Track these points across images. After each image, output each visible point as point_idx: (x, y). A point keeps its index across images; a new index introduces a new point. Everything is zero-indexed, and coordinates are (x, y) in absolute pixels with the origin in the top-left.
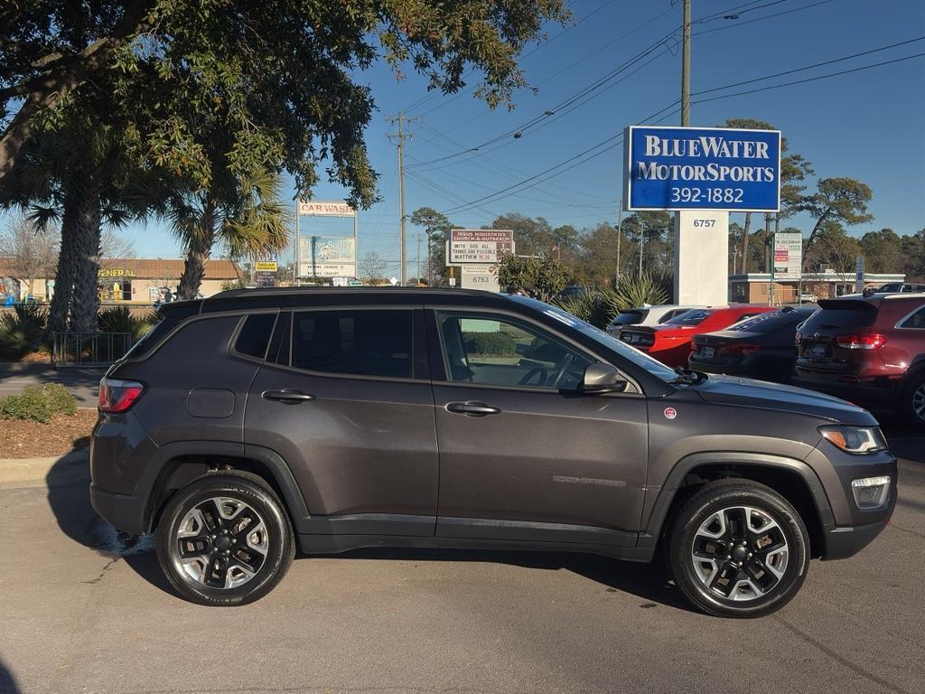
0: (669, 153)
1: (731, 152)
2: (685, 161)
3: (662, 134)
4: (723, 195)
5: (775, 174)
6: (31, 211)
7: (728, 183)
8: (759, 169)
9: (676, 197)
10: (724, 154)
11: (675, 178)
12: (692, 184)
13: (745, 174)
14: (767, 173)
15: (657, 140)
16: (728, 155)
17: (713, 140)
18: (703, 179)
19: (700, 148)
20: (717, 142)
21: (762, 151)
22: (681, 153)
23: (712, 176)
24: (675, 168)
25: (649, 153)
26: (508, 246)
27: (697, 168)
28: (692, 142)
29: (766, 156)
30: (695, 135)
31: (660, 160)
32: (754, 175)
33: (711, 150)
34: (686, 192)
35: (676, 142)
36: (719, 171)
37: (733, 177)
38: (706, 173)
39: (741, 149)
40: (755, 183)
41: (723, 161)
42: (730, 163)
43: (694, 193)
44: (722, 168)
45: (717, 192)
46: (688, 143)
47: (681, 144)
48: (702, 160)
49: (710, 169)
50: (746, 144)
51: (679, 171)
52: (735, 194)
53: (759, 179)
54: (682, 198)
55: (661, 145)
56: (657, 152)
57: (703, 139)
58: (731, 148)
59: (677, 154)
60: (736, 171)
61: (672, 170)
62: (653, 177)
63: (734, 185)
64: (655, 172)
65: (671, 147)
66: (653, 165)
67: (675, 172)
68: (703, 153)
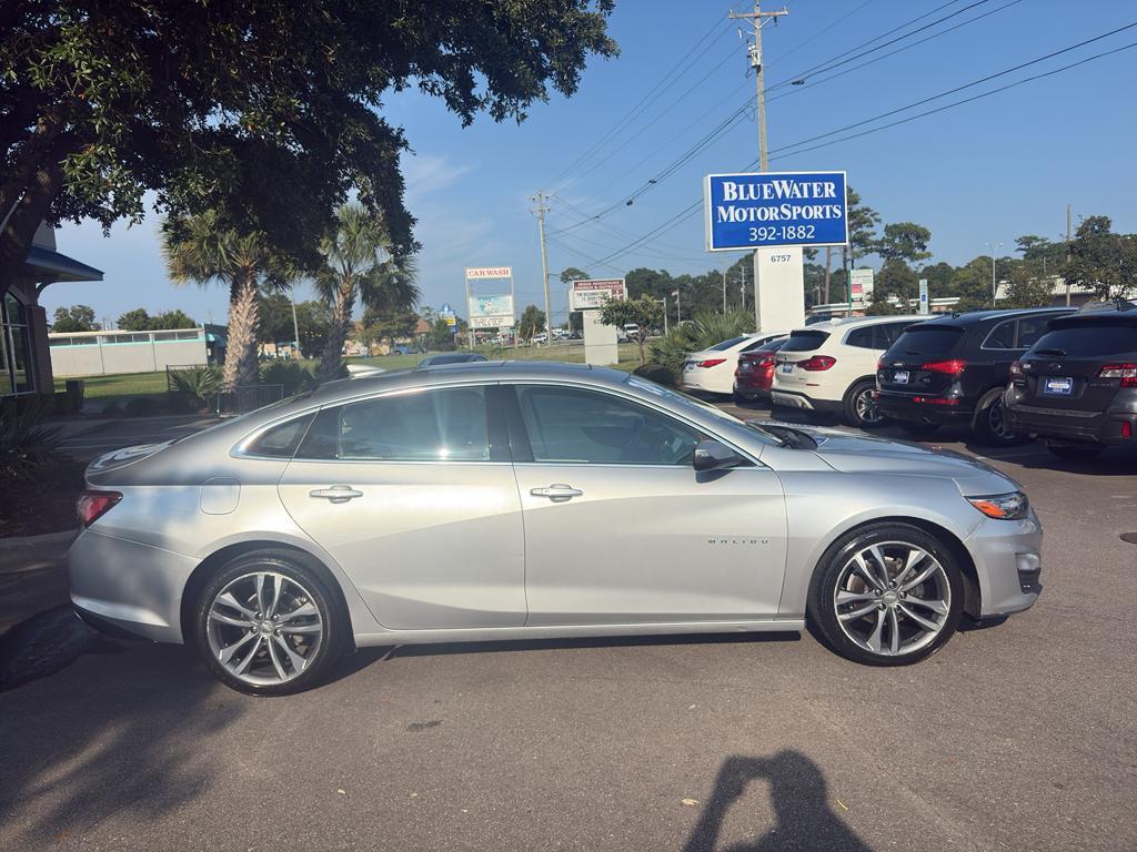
0: (745, 196)
1: (802, 194)
2: (761, 203)
3: (737, 180)
4: (796, 232)
5: (843, 211)
7: (800, 221)
8: (828, 207)
9: (753, 237)
10: (795, 195)
11: (752, 219)
12: (768, 223)
13: (816, 212)
14: (835, 210)
15: (734, 186)
16: (799, 196)
17: (784, 183)
18: (777, 218)
19: (773, 190)
20: (789, 184)
21: (830, 191)
22: (756, 195)
23: (785, 216)
24: (752, 210)
25: (727, 198)
26: (621, 292)
27: (771, 209)
28: (765, 186)
29: (833, 195)
30: (768, 179)
31: (738, 204)
32: (824, 213)
33: (784, 193)
34: (763, 232)
35: (751, 187)
36: (791, 210)
37: (804, 216)
38: (780, 213)
39: (810, 190)
40: (825, 219)
41: (795, 202)
42: (801, 203)
43: (770, 232)
44: (794, 208)
45: (791, 230)
46: (762, 188)
47: (755, 188)
48: (776, 202)
49: (784, 210)
50: (815, 185)
51: (755, 213)
52: (807, 231)
53: (828, 216)
54: (759, 237)
55: (737, 190)
56: (734, 197)
57: (776, 183)
58: (801, 189)
59: (753, 197)
60: (807, 210)
61: (749, 213)
62: (732, 220)
63: (806, 222)
64: (733, 215)
65: (747, 191)
66: (731, 208)
67: (752, 214)
68: (776, 195)
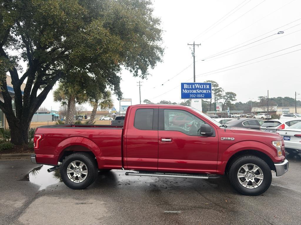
2: (192, 89)
3: (187, 84)
4: (200, 96)
6: (61, 102)
7: (201, 93)
8: (207, 91)
9: (190, 96)
10: (200, 88)
11: (190, 92)
12: (194, 94)
13: (205, 91)
14: (209, 91)
15: (186, 85)
16: (201, 88)
17: (198, 85)
18: (196, 93)
19: (195, 86)
20: (199, 85)
21: (208, 87)
22: (191, 87)
23: (198, 92)
25: (185, 88)
28: (193, 85)
29: (209, 88)
31: (187, 89)
32: (206, 92)
33: (197, 87)
34: (193, 95)
35: (190, 85)
38: (197, 91)
39: (204, 86)
41: (200, 89)
42: (201, 89)
43: (194, 95)
45: (199, 95)
46: (193, 86)
48: (196, 89)
50: (205, 85)
51: (191, 91)
52: (203, 96)
53: (207, 92)
55: (187, 86)
57: (196, 85)
58: (201, 86)
60: (203, 91)
61: (189, 91)
62: (186, 92)
63: (202, 94)
64: (186, 91)
65: (189, 86)
66: (186, 90)
67: (190, 91)
68: (196, 87)
